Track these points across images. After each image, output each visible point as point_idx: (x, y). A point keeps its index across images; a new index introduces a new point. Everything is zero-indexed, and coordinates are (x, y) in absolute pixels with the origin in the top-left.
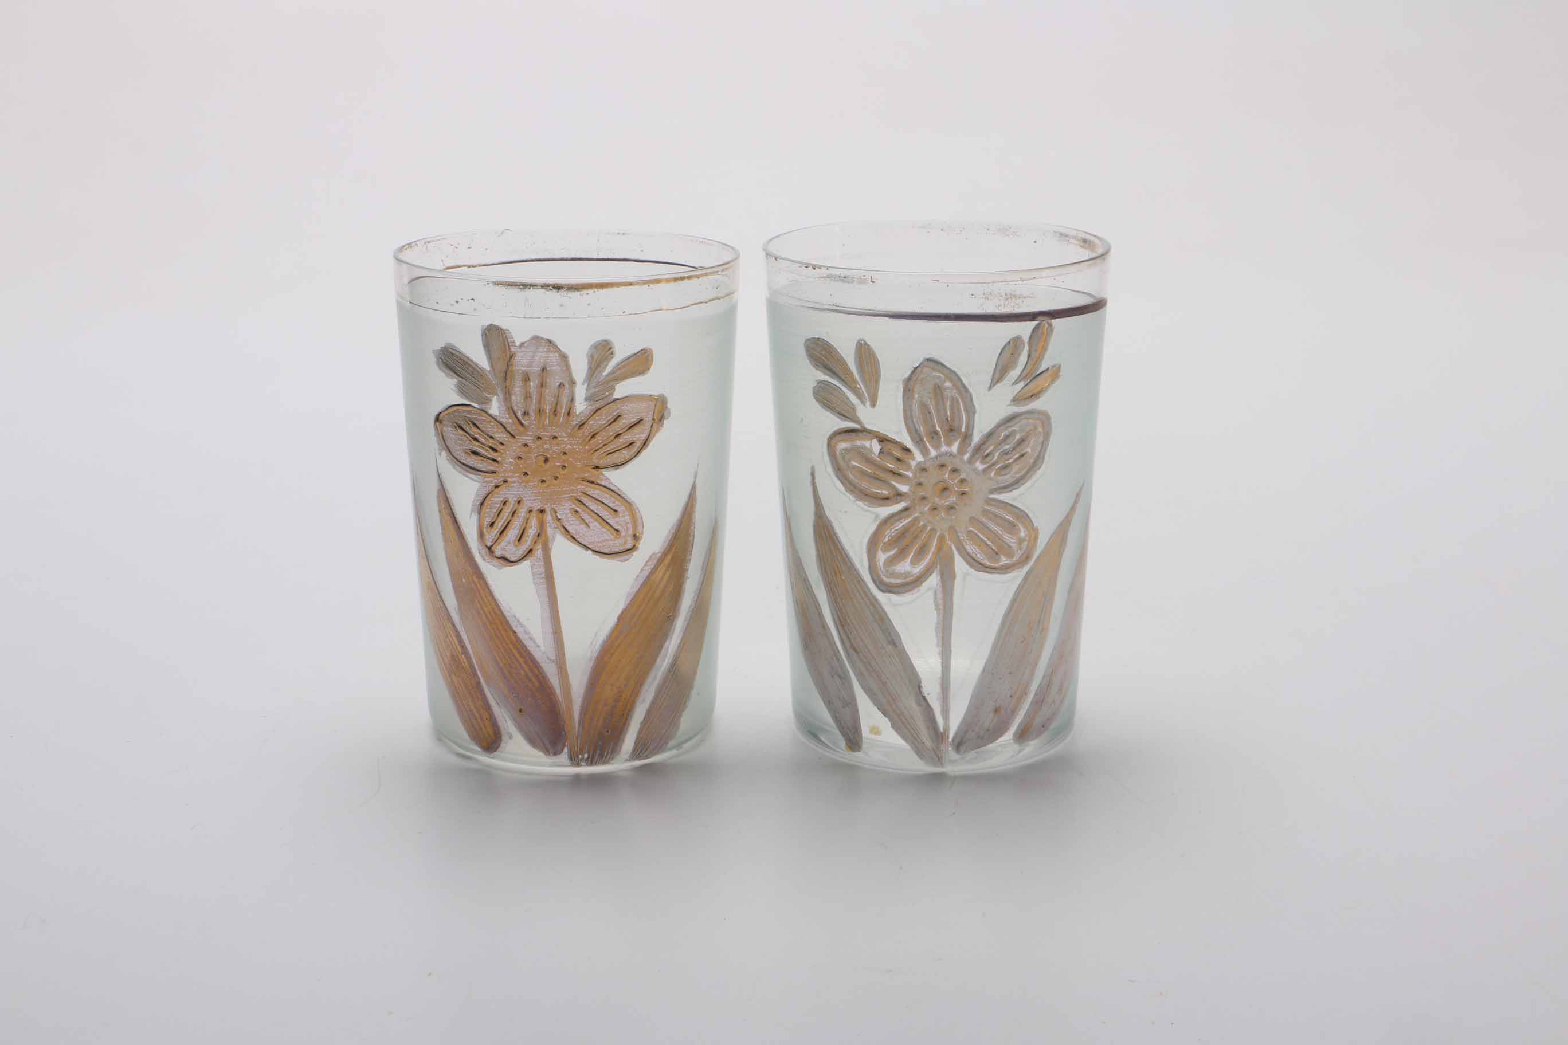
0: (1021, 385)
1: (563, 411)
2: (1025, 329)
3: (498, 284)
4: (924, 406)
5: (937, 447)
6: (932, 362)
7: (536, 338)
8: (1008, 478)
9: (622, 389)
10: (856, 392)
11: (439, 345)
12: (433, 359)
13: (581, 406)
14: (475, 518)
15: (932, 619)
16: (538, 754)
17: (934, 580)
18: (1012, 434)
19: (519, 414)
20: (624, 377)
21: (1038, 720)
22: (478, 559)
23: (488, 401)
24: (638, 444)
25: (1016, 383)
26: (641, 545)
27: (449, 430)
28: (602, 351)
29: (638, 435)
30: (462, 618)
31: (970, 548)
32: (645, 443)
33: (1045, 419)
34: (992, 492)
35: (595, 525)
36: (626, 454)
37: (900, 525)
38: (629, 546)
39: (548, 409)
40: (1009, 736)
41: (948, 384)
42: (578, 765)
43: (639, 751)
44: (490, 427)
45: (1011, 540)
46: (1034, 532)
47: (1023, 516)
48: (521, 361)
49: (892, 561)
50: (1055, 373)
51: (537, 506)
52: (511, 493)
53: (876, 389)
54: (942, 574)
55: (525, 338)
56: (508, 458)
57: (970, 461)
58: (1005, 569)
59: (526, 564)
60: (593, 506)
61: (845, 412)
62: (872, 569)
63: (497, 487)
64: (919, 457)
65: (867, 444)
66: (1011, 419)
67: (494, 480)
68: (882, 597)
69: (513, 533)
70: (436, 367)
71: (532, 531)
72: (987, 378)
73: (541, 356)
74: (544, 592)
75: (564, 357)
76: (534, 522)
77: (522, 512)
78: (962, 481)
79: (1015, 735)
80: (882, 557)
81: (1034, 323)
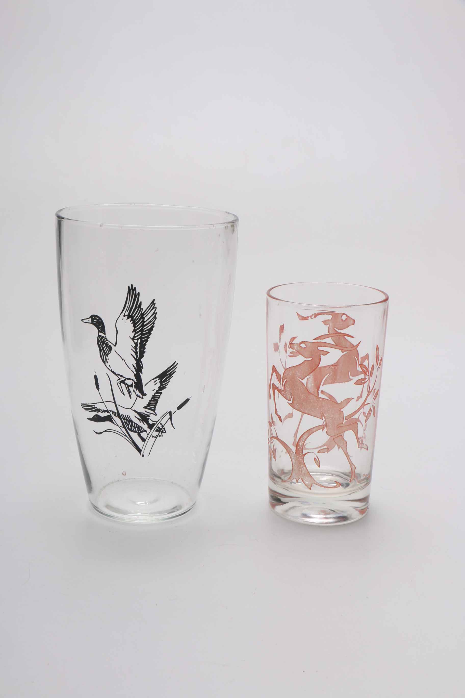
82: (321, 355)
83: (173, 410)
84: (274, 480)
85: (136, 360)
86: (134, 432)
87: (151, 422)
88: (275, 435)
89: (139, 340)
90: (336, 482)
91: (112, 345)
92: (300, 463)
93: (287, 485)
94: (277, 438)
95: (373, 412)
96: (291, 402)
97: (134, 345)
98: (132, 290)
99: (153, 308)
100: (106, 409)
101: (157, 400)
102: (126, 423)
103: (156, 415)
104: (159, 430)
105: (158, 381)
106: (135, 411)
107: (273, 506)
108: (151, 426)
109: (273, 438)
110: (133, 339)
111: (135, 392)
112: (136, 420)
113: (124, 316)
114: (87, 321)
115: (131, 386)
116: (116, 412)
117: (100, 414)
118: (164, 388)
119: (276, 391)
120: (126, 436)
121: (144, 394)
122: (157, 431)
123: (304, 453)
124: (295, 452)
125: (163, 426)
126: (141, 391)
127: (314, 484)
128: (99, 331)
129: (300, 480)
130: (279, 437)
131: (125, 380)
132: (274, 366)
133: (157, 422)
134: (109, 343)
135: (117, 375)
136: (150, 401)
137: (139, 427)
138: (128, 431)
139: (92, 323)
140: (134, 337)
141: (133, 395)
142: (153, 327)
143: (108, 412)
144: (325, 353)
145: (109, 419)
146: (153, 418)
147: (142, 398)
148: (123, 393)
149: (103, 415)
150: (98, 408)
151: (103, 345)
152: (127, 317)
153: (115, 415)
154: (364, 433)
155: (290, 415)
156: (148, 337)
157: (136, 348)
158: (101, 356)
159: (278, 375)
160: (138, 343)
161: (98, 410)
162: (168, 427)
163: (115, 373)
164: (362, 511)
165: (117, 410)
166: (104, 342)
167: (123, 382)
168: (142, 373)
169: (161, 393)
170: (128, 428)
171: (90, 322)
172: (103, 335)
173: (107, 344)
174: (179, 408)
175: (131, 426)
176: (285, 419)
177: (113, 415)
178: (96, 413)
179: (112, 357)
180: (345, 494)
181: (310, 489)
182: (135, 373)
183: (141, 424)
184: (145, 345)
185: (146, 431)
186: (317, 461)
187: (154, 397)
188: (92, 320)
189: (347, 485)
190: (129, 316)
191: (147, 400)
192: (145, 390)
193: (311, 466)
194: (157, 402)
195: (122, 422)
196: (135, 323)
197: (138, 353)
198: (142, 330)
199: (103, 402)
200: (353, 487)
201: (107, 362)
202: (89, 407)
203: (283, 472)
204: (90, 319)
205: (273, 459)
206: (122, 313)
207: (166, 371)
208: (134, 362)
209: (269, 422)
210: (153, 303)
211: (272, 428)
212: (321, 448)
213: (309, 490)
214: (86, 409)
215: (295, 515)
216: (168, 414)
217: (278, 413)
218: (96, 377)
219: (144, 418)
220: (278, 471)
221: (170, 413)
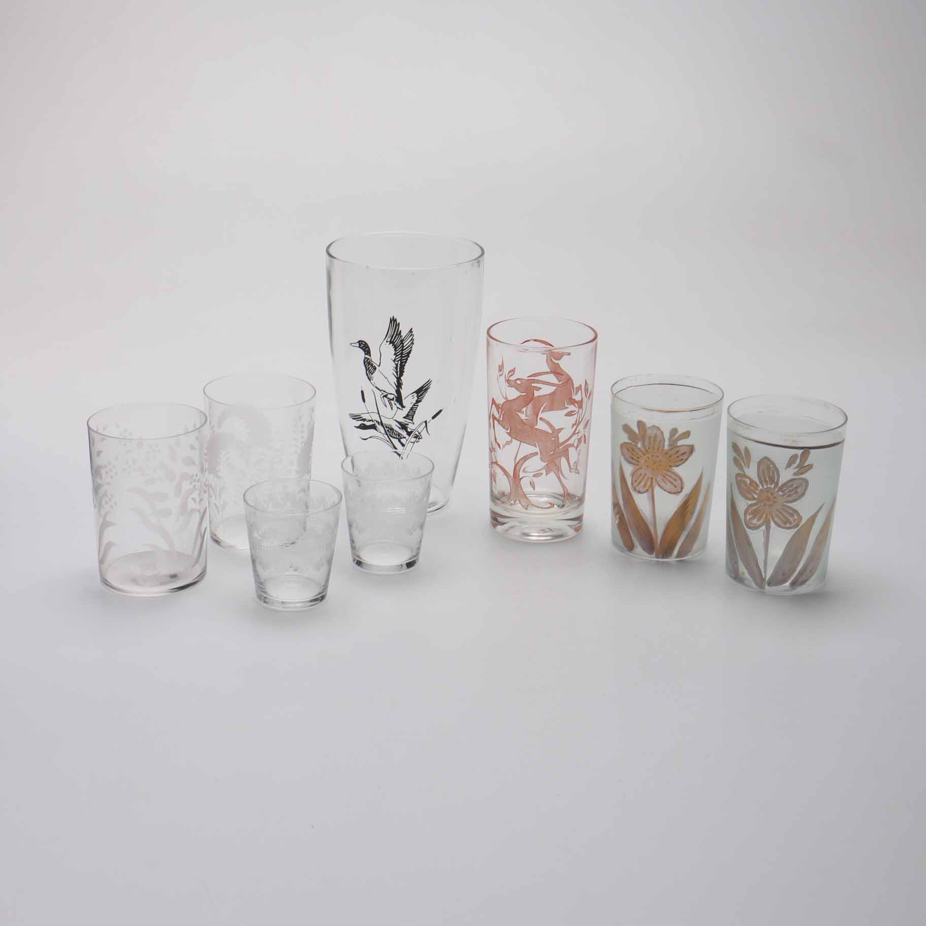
0: (797, 470)
1: (660, 449)
2: (800, 452)
3: (643, 408)
4: (763, 471)
5: (767, 485)
6: (766, 458)
7: (654, 426)
8: (790, 499)
9: (680, 443)
10: (743, 461)
11: (623, 424)
12: (621, 427)
13: (666, 447)
14: (630, 478)
15: (762, 540)
16: (645, 554)
17: (764, 527)
18: (793, 485)
19: (647, 448)
20: (680, 440)
21: (800, 580)
22: (631, 490)
23: (638, 443)
24: (685, 460)
25: (795, 468)
26: (684, 491)
27: (625, 451)
28: (674, 431)
29: (685, 457)
30: (624, 508)
31: (776, 519)
32: (687, 459)
33: (806, 482)
34: (785, 502)
35: (669, 484)
36: (680, 463)
37: (754, 508)
38: (679, 491)
39: (656, 447)
40: (788, 584)
41: (771, 466)
42: (658, 558)
43: (679, 555)
44: (637, 451)
45: (792, 520)
46: (800, 518)
47: (796, 511)
48: (649, 432)
49: (750, 519)
50: (810, 467)
51: (651, 476)
52: (643, 472)
53: (750, 462)
54: (766, 526)
55: (650, 425)
56: (642, 461)
57: (778, 491)
58: (788, 528)
59: (646, 494)
60: (668, 478)
61: (741, 468)
62: (745, 520)
63: (638, 469)
64: (761, 487)
65: (746, 480)
66: (792, 480)
67: (638, 467)
68: (748, 530)
69: (642, 484)
70: (622, 430)
71: (649, 484)
72: (785, 466)
73: (655, 431)
74: (651, 504)
75: (662, 433)
76: (649, 480)
77: (646, 477)
78: (775, 497)
79: (790, 583)
80: (748, 517)
81: (803, 450)
82: (535, 391)
83: (429, 419)
84: (495, 502)
85: (397, 378)
86: (395, 438)
87: (409, 430)
88: (494, 461)
89: (399, 362)
90: (550, 503)
91: (376, 366)
92: (517, 486)
93: (507, 506)
94: (496, 463)
95: (584, 439)
96: (509, 431)
97: (395, 366)
98: (393, 321)
99: (411, 335)
100: (371, 419)
101: (415, 412)
102: (388, 431)
103: (414, 424)
104: (416, 437)
105: (415, 395)
106: (396, 421)
107: (494, 526)
108: (409, 434)
109: (494, 463)
110: (394, 361)
111: (395, 405)
112: (396, 427)
113: (387, 342)
114: (355, 345)
115: (393, 399)
116: (380, 421)
117: (365, 423)
118: (420, 401)
119: (495, 421)
120: (388, 441)
121: (403, 407)
122: (415, 437)
123: (520, 477)
124: (512, 475)
125: (419, 433)
126: (401, 404)
127: (530, 506)
128: (365, 354)
129: (518, 501)
130: (499, 463)
131: (387, 395)
132: (493, 400)
133: (414, 430)
134: (373, 364)
135: (380, 390)
136: (409, 412)
137: (399, 434)
138: (390, 437)
139: (359, 347)
140: (395, 359)
141: (395, 407)
142: (411, 350)
143: (373, 421)
144: (538, 389)
145: (373, 427)
146: (411, 427)
147: (402, 410)
148: (386, 406)
149: (368, 424)
150: (364, 418)
151: (368, 365)
152: (389, 343)
153: (379, 424)
154: (578, 459)
155: (508, 443)
156: (407, 359)
157: (396, 368)
158: (367, 375)
159: (497, 407)
160: (399, 364)
161: (364, 420)
162: (424, 434)
163: (378, 389)
164: (577, 529)
165: (381, 420)
166: (369, 363)
167: (386, 396)
168: (401, 388)
169: (418, 405)
170: (390, 435)
171: (358, 346)
172: (369, 357)
173: (372, 365)
174: (433, 418)
175: (392, 433)
176: (504, 446)
177: (377, 424)
178: (362, 422)
179: (376, 375)
180: (560, 514)
181: (527, 509)
182: (396, 388)
183: (401, 432)
184: (404, 365)
185: (405, 438)
186: (532, 485)
187: (412, 409)
188: (360, 345)
189: (563, 506)
190: (391, 342)
191: (405, 411)
192: (404, 403)
193: (527, 489)
194: (415, 413)
195: (385, 430)
196: (395, 348)
197: (399, 372)
198: (402, 354)
199: (368, 413)
200: (568, 507)
201: (372, 380)
202: (356, 417)
203: (503, 494)
204: (358, 344)
205: (493, 482)
206: (385, 339)
207: (422, 387)
208: (395, 380)
209: (490, 449)
210: (411, 331)
211: (492, 454)
212: (537, 472)
213: (524, 511)
214: (354, 419)
215: (515, 534)
216: (424, 423)
217: (498, 441)
218: (362, 392)
219: (404, 427)
220: (499, 493)
221: (426, 422)
